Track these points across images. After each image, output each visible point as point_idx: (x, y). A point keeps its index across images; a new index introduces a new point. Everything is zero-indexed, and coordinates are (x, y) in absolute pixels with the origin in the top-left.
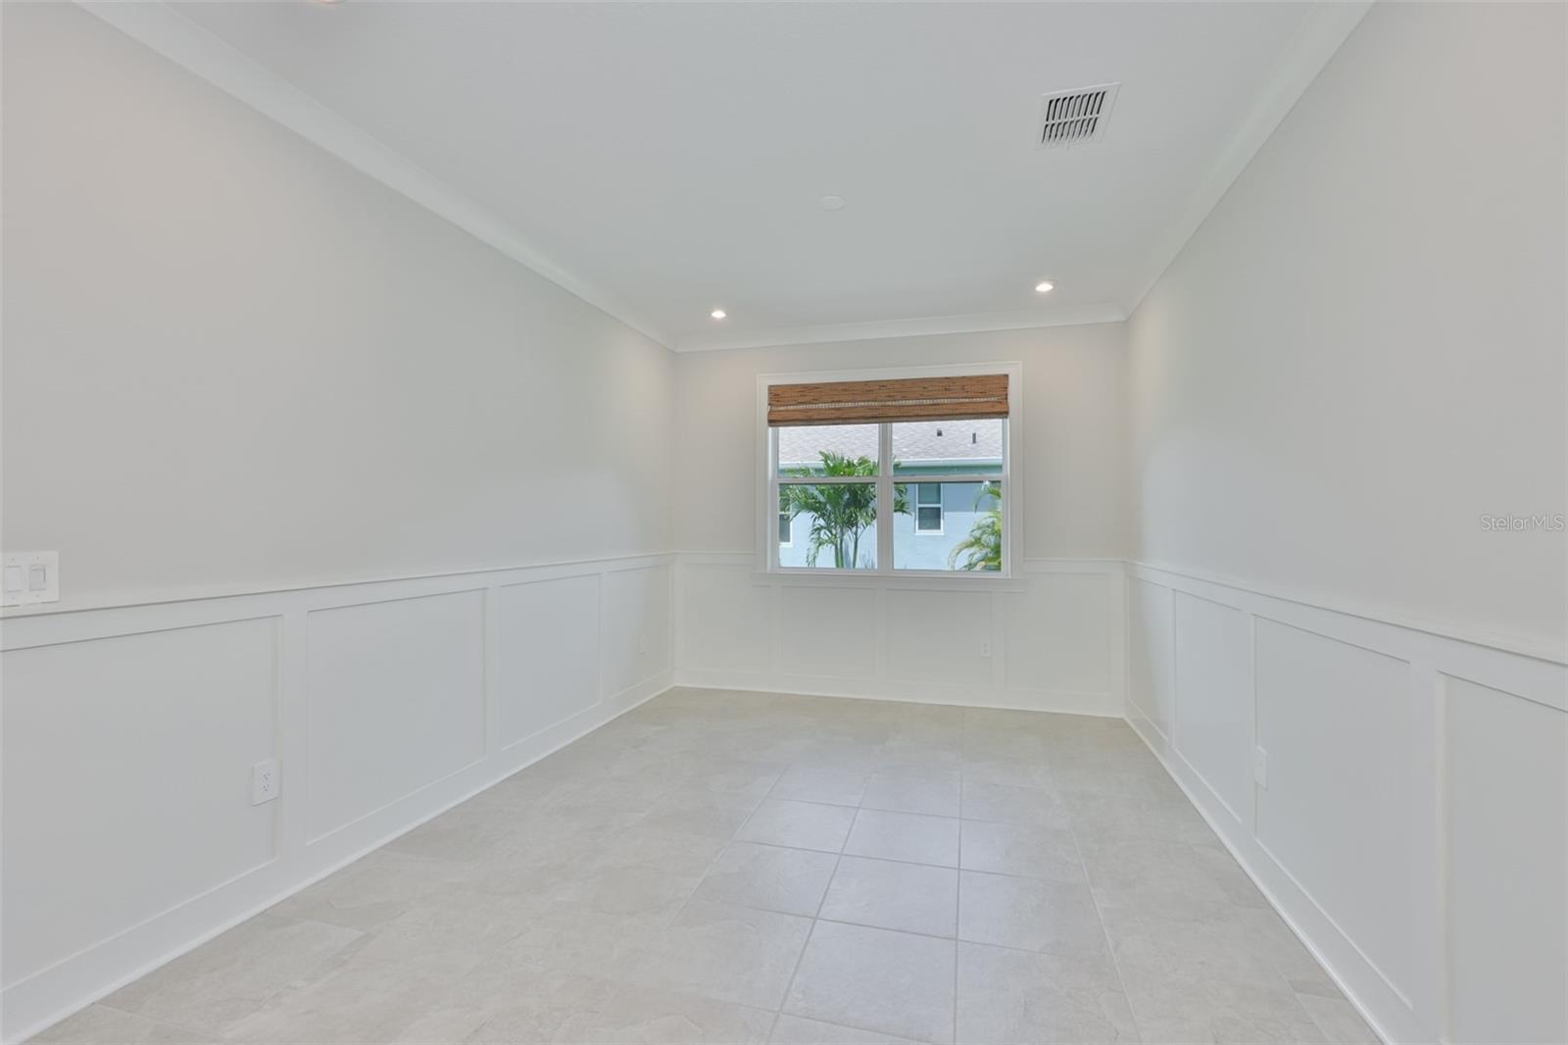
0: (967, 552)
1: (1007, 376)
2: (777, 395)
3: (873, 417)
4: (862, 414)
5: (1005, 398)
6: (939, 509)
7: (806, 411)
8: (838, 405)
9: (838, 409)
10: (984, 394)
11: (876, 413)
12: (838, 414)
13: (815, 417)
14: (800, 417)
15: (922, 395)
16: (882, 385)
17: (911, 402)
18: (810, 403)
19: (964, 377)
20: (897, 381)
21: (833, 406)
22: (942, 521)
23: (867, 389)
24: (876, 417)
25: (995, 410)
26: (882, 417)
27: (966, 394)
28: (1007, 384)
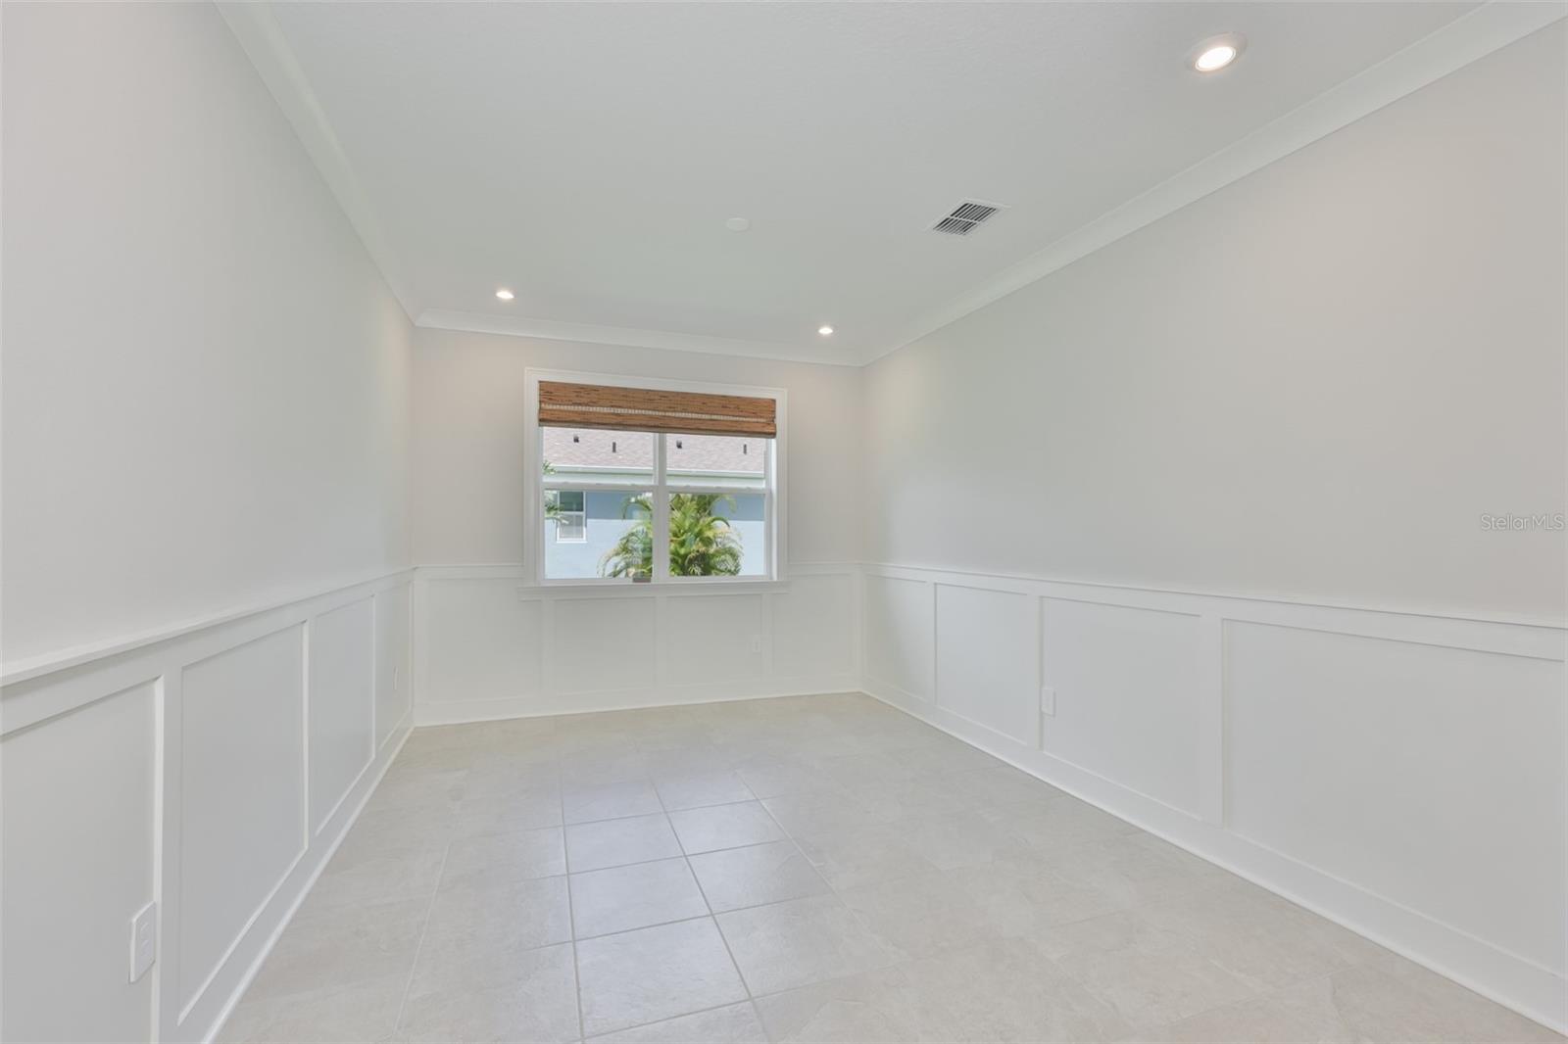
0: (616, 559)
1: (774, 401)
2: (549, 392)
3: (655, 427)
4: (644, 423)
5: (772, 421)
6: (581, 517)
7: (584, 413)
8: (619, 411)
9: (618, 415)
10: (755, 415)
11: (658, 423)
12: (620, 419)
13: (593, 421)
14: (578, 419)
15: (701, 409)
16: (664, 395)
17: (689, 415)
18: (587, 405)
19: (738, 397)
20: (678, 393)
21: (612, 410)
22: (584, 529)
23: (648, 397)
24: (658, 427)
25: (767, 430)
26: (660, 427)
27: (740, 414)
28: (775, 408)
